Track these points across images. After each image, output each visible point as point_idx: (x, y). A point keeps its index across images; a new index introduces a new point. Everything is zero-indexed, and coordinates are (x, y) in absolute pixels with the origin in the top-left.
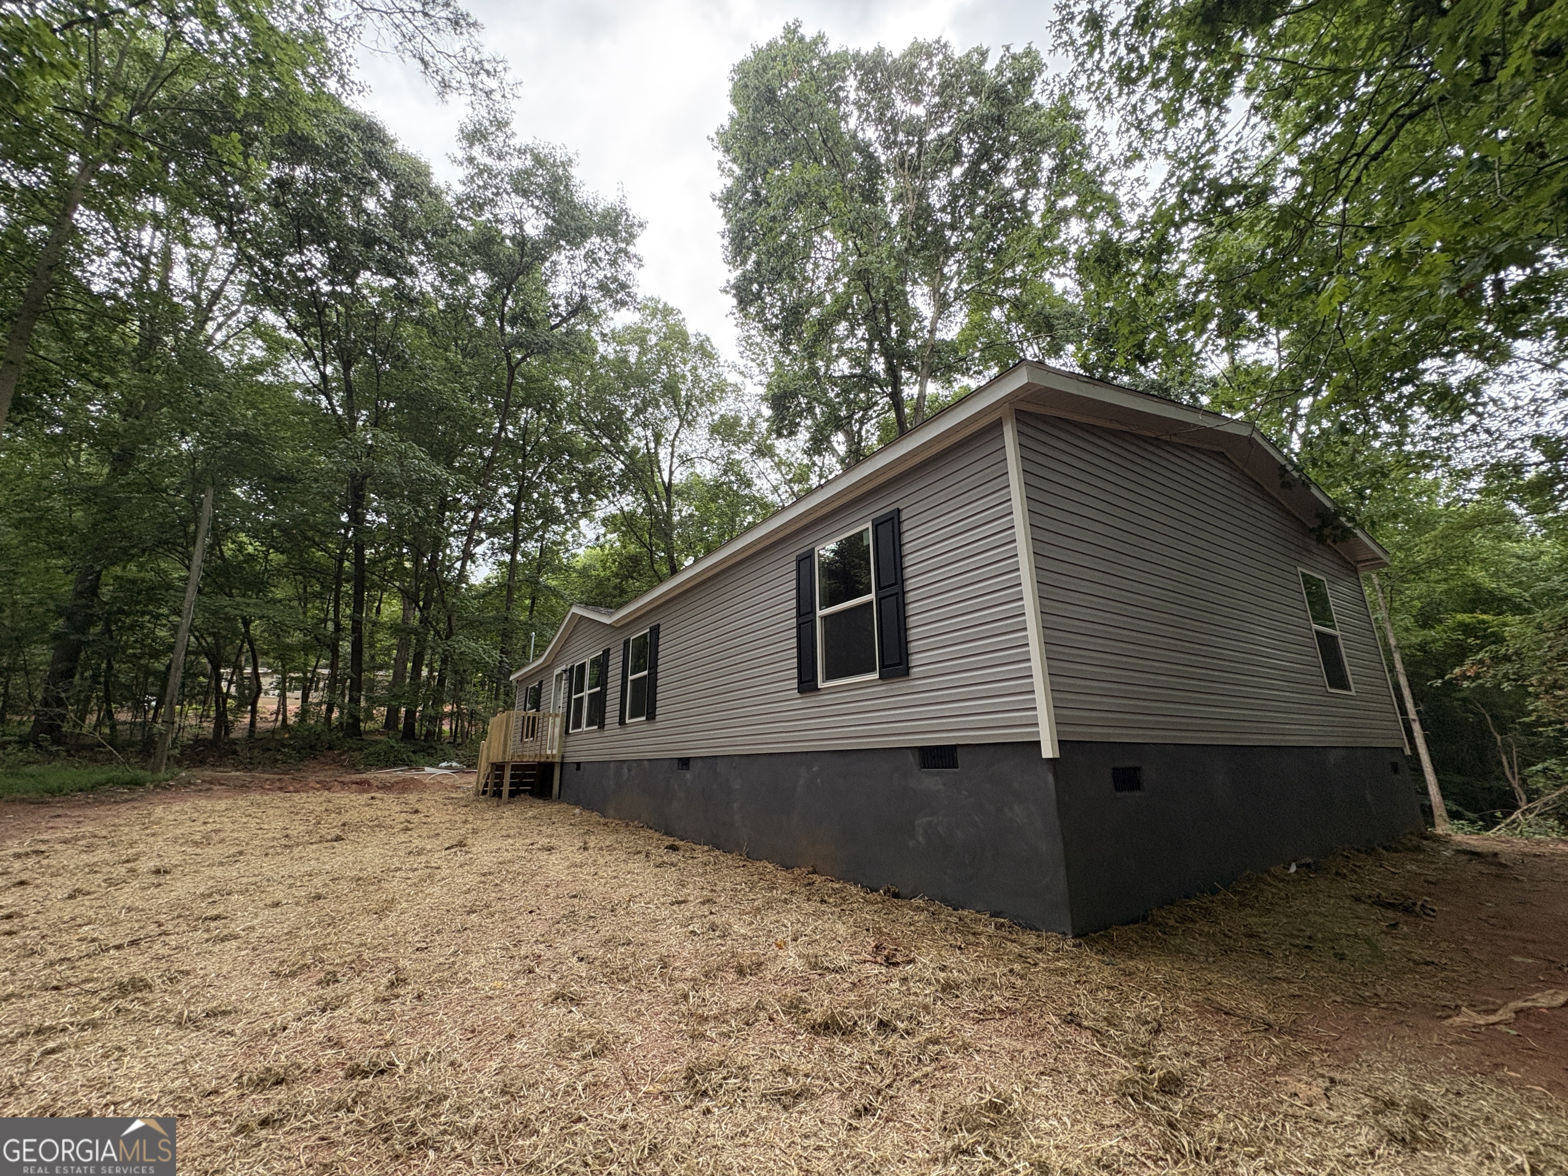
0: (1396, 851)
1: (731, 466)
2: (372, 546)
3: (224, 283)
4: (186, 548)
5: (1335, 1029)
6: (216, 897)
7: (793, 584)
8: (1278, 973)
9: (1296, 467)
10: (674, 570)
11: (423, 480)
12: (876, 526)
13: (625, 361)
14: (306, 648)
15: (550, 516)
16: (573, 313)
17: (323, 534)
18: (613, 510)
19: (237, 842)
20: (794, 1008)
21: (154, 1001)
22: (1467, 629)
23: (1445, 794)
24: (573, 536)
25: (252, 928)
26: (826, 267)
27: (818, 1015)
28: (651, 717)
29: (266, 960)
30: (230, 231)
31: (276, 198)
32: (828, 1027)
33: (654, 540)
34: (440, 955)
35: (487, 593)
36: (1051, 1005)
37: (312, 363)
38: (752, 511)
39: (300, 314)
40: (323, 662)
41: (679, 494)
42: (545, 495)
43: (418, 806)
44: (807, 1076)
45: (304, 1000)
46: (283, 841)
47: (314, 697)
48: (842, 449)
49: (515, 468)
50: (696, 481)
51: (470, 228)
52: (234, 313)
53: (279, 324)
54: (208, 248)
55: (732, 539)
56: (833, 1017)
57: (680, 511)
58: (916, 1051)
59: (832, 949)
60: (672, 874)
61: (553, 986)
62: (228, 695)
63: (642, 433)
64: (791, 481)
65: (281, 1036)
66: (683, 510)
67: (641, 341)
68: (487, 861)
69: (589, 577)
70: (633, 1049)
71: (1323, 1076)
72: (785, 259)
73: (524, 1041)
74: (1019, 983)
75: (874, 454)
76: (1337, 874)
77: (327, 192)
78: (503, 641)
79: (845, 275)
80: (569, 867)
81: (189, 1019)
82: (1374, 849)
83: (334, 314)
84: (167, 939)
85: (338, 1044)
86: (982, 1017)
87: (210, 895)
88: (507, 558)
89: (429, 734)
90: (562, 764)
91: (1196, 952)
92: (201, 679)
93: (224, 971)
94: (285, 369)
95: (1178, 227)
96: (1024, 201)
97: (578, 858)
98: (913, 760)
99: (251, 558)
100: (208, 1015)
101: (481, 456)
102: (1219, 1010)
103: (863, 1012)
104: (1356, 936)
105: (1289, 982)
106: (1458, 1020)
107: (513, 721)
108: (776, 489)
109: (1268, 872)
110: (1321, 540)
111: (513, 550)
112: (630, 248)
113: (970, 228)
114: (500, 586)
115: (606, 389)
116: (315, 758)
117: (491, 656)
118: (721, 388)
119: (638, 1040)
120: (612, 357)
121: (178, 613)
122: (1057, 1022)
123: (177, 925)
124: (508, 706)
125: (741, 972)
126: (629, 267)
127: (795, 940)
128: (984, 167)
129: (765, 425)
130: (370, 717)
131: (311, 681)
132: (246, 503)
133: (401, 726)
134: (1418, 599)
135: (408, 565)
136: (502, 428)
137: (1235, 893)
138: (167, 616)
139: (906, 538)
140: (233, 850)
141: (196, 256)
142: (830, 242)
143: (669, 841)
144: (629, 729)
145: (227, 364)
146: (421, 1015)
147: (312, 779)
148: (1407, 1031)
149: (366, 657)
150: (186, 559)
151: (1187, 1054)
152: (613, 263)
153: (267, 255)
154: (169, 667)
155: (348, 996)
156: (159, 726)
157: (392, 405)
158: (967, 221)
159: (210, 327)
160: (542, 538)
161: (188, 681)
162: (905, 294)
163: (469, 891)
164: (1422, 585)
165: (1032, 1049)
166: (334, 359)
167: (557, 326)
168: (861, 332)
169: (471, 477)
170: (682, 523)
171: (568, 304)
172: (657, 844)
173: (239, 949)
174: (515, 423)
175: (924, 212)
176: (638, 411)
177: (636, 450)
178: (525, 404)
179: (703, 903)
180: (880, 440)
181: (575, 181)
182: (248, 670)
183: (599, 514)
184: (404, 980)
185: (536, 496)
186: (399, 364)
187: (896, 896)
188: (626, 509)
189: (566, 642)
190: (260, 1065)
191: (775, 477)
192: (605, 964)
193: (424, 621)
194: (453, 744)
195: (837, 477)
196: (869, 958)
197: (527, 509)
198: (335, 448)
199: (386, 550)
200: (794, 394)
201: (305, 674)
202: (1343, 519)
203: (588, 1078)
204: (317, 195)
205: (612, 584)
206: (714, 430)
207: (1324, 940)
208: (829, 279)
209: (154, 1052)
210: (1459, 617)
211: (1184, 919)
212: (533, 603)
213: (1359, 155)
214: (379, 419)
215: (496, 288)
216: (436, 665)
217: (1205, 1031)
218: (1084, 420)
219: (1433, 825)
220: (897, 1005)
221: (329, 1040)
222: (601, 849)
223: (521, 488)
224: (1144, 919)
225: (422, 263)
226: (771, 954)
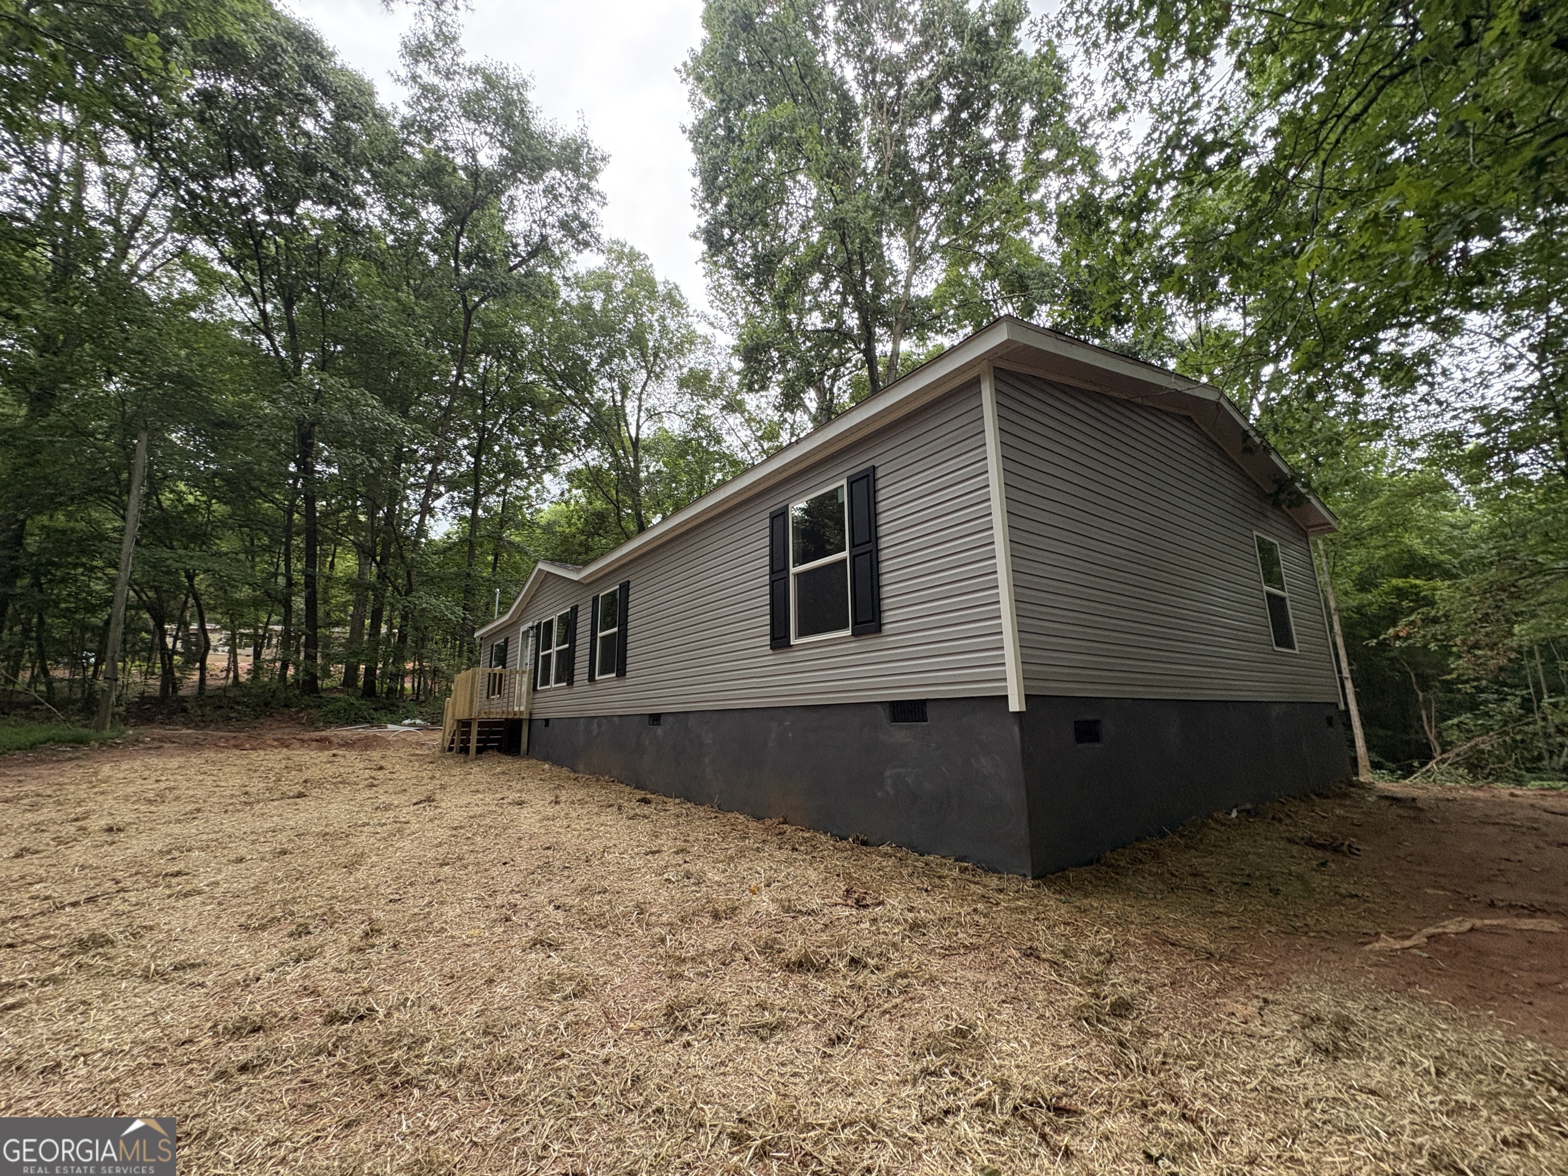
0: (1327, 797)
1: (699, 422)
2: (324, 498)
3: (147, 206)
4: (119, 497)
5: (1267, 956)
6: (176, 854)
7: (767, 541)
8: (1219, 907)
9: (1258, 433)
10: (642, 528)
11: (376, 429)
12: (851, 484)
13: (588, 308)
14: (256, 603)
15: (513, 470)
16: (532, 254)
17: (271, 485)
18: (578, 464)
19: (193, 799)
20: (769, 948)
21: (117, 956)
22: (1401, 593)
23: (1370, 747)
24: (537, 491)
25: (217, 883)
26: (800, 215)
27: (792, 954)
28: (622, 673)
29: (233, 914)
30: (150, 147)
31: (201, 112)
32: (802, 965)
33: (621, 497)
34: (413, 906)
35: (447, 549)
36: (1012, 941)
37: (249, 300)
38: (721, 469)
39: (235, 245)
40: (275, 618)
41: (647, 450)
42: (506, 448)
43: (382, 763)
44: (782, 1009)
45: (275, 951)
46: (243, 799)
47: (267, 654)
48: (813, 406)
49: (475, 419)
50: (663, 437)
51: (418, 156)
52: (160, 242)
53: (211, 256)
54: (125, 167)
55: (700, 497)
56: (806, 955)
57: (648, 467)
58: (886, 985)
59: (804, 893)
60: (644, 826)
61: (531, 933)
62: (174, 651)
63: (608, 385)
64: (761, 438)
65: (254, 987)
66: (651, 465)
67: (608, 289)
68: (457, 816)
69: (554, 533)
70: (613, 990)
71: (1257, 997)
72: (759, 202)
73: (504, 984)
74: (982, 921)
75: (846, 413)
76: (1273, 818)
77: (259, 108)
78: (465, 598)
79: (820, 224)
80: (540, 821)
81: (156, 972)
82: (1307, 796)
83: (273, 248)
84: (127, 895)
85: (314, 993)
86: (948, 952)
87: (169, 852)
88: (468, 512)
89: (391, 690)
90: (531, 721)
91: (1145, 889)
92: (144, 634)
93: (190, 925)
94: (219, 306)
95: (1160, 184)
96: (1003, 154)
97: (550, 811)
98: (883, 715)
99: (191, 509)
100: (176, 969)
101: (438, 406)
102: (1166, 941)
103: (835, 950)
104: (1290, 874)
105: (1229, 916)
106: (1377, 946)
107: (478, 677)
108: (746, 445)
109: (1212, 817)
110: (1276, 505)
111: (474, 504)
112: (594, 185)
113: (948, 180)
114: (462, 541)
115: (570, 337)
116: (271, 715)
117: (453, 613)
118: (690, 339)
119: (617, 981)
120: (575, 303)
121: (115, 566)
122: (1018, 955)
123: (136, 882)
124: (474, 663)
125: (716, 916)
126: (592, 205)
127: (768, 885)
128: (964, 115)
129: (736, 378)
130: (327, 674)
131: (263, 637)
132: (183, 450)
133: (360, 684)
134: (1360, 563)
135: (362, 518)
136: (460, 376)
137: (1182, 836)
138: (102, 569)
139: (881, 495)
140: (189, 808)
141: (113, 175)
142: (803, 188)
143: (641, 794)
144: (599, 686)
145: (154, 298)
146: (398, 964)
147: (269, 738)
148: (1333, 957)
149: (321, 613)
150: (121, 509)
151: (1136, 982)
152: (575, 200)
153: (194, 177)
154: (107, 623)
155: (322, 946)
156: (101, 682)
157: (339, 348)
158: (945, 173)
159: (133, 255)
160: (504, 492)
161: (130, 637)
162: (880, 246)
163: (440, 844)
164: (1363, 552)
165: (995, 980)
166: (274, 297)
167: (515, 267)
168: (834, 285)
169: (428, 427)
170: (649, 480)
171: (527, 244)
172: (629, 798)
173: (204, 903)
174: (474, 371)
175: (902, 161)
176: (604, 361)
177: (601, 403)
178: (484, 349)
179: (677, 853)
180: (852, 398)
181: (532, 107)
182: (194, 626)
183: (564, 469)
184: (379, 931)
185: (497, 448)
186: (346, 302)
187: (864, 843)
188: (592, 463)
189: (532, 598)
190: (233, 1015)
191: (745, 434)
192: (582, 911)
193: (382, 576)
194: (416, 700)
195: (808, 436)
196: (840, 901)
197: (488, 462)
198: (280, 392)
199: (339, 502)
200: (766, 348)
201: (256, 630)
202: (1298, 485)
203: (570, 1017)
204: (247, 111)
205: (577, 541)
206: (683, 383)
207: (1261, 877)
208: (803, 228)
209: (122, 1005)
210: (1395, 581)
211: (1135, 861)
212: (496, 559)
213: (1339, 117)
214: (324, 363)
215: (448, 224)
216: (397, 621)
217: (1153, 961)
218: (1062, 380)
219: (1357, 774)
220: (867, 944)
221: (305, 989)
222: (573, 802)
223: (481, 438)
224: (1098, 861)
225: (368, 194)
226: (745, 899)
